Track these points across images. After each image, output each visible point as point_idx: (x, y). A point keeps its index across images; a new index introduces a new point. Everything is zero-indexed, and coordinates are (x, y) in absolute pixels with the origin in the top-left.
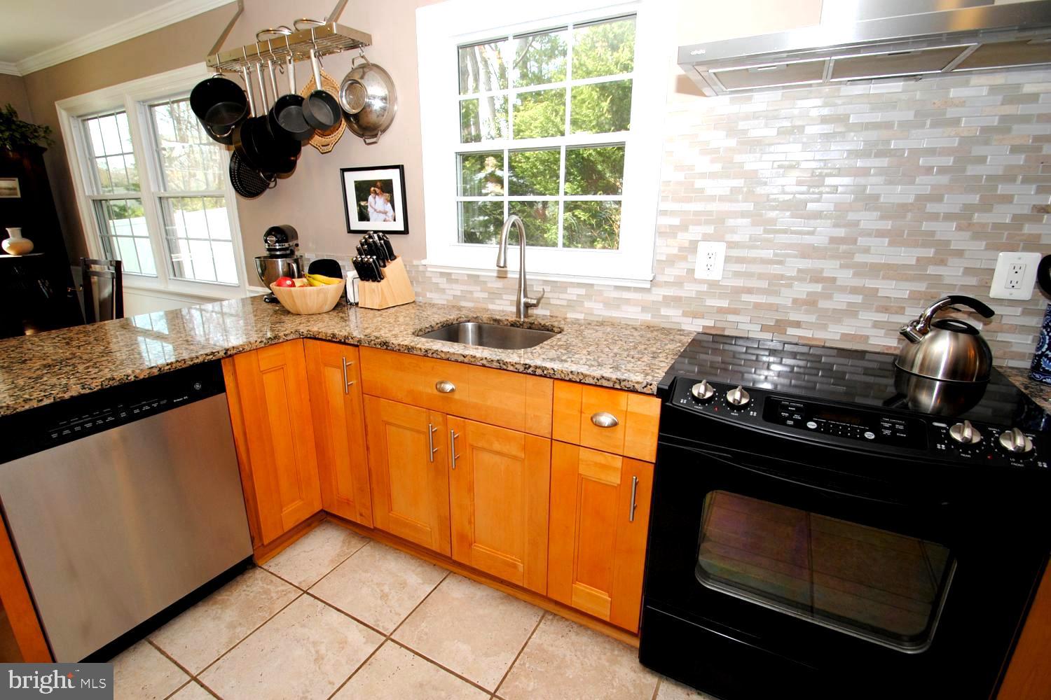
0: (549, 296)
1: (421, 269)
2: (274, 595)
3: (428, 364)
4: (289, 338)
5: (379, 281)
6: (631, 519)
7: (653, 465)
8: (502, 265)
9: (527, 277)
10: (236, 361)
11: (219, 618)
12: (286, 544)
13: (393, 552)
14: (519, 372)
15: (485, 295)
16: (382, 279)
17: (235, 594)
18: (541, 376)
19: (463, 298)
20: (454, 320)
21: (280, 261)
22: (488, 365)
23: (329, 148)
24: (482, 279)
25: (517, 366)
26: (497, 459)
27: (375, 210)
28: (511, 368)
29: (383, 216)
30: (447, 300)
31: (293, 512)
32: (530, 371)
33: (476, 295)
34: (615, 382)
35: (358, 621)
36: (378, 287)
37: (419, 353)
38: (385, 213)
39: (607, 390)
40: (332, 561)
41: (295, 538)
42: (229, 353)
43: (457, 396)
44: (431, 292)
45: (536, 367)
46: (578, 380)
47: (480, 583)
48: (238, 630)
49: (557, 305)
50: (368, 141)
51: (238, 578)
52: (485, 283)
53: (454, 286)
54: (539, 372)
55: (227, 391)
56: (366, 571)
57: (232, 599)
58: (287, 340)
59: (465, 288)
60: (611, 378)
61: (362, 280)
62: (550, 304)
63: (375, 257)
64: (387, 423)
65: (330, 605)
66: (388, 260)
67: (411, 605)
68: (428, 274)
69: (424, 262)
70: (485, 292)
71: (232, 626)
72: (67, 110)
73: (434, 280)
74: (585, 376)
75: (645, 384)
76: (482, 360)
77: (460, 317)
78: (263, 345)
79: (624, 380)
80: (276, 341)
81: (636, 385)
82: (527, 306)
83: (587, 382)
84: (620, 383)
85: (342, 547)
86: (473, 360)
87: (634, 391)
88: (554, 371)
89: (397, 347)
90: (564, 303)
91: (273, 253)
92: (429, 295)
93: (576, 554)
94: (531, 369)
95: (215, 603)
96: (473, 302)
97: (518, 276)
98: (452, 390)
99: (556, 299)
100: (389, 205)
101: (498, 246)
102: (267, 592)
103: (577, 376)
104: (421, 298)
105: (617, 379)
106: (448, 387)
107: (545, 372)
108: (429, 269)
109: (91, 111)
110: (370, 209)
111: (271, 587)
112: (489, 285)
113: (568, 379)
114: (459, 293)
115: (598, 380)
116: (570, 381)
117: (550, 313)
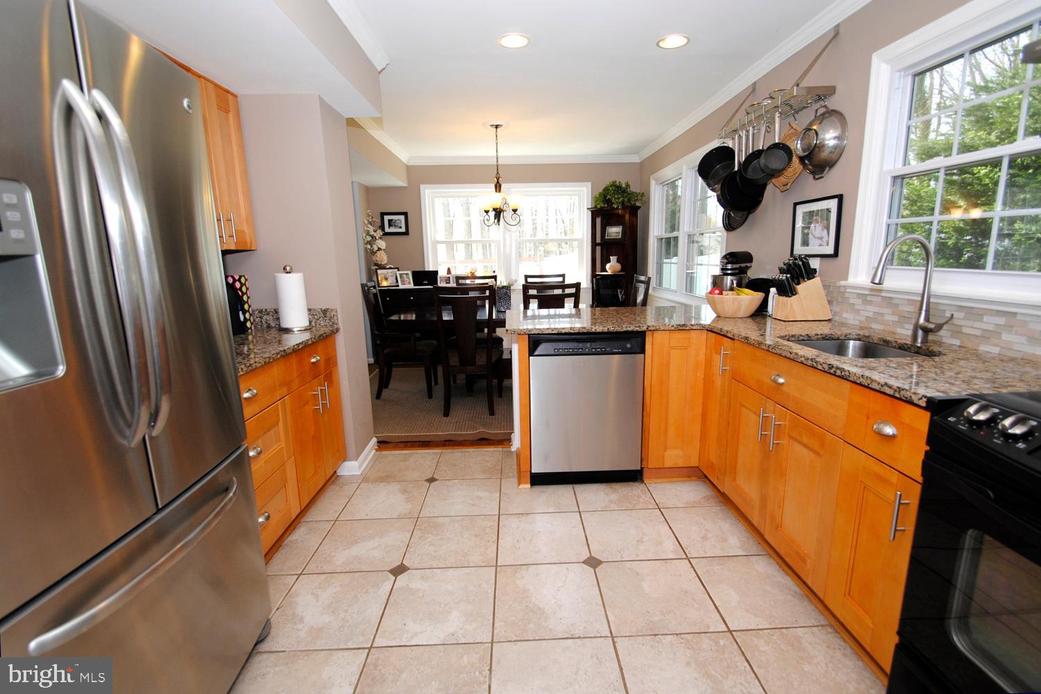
0: (961, 324)
1: (842, 290)
2: (641, 500)
3: (771, 358)
4: (694, 328)
5: (790, 297)
6: (892, 538)
7: (920, 486)
8: (877, 281)
9: (932, 300)
10: (655, 335)
11: (607, 495)
12: (667, 480)
13: (733, 518)
14: (824, 371)
15: (896, 318)
16: (794, 295)
17: (624, 489)
18: (839, 377)
19: (874, 320)
20: (841, 335)
21: (729, 277)
22: (805, 362)
23: (788, 187)
24: (895, 302)
25: (824, 365)
26: (805, 451)
27: (814, 237)
28: (820, 367)
29: (818, 242)
30: (860, 321)
31: (674, 457)
32: (832, 371)
33: (887, 318)
34: (895, 391)
35: (677, 539)
36: (787, 300)
37: (764, 347)
38: (821, 238)
39: (888, 397)
40: (687, 503)
41: (675, 479)
42: (650, 328)
43: (784, 389)
44: (847, 312)
45: (837, 368)
46: (867, 385)
47: (788, 574)
48: (612, 505)
49: (969, 334)
50: (817, 177)
51: (630, 483)
52: (897, 305)
53: (869, 308)
54: (838, 373)
55: (646, 353)
56: (705, 519)
57: (620, 491)
58: (692, 329)
59: (876, 309)
60: (893, 386)
61: (779, 295)
62: (962, 332)
63: (789, 275)
64: (742, 405)
65: (667, 522)
66: (804, 279)
67: (718, 552)
68: (847, 295)
69: (843, 283)
70: (896, 315)
71: (611, 502)
72: (656, 180)
73: (852, 301)
74: (872, 381)
75: (920, 396)
76: (801, 357)
77: (850, 334)
78: (673, 329)
79: (903, 390)
80: (684, 328)
81: (913, 396)
82: (926, 331)
83: (873, 387)
84: (899, 392)
85: (701, 499)
86: (796, 356)
87: (910, 402)
88: (850, 373)
89: (753, 342)
90: (978, 333)
91: (725, 272)
92: (845, 315)
93: (851, 566)
94: (834, 369)
95: (612, 488)
96: (882, 324)
97: (919, 299)
98: (783, 384)
99: (971, 328)
100: (826, 231)
101: (924, 268)
102: (639, 497)
103: (866, 380)
104: (837, 317)
105: (897, 387)
106: (781, 380)
107: (843, 374)
108: (848, 290)
109: (668, 178)
110: (810, 236)
111: (643, 496)
112: (901, 308)
113: (859, 382)
114: (871, 315)
115: (882, 386)
116: (860, 384)
117: (961, 343)
